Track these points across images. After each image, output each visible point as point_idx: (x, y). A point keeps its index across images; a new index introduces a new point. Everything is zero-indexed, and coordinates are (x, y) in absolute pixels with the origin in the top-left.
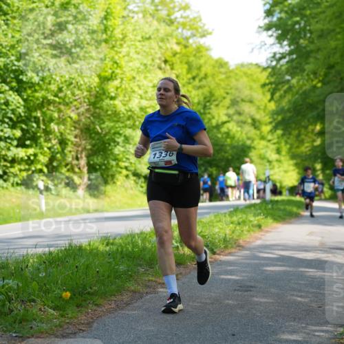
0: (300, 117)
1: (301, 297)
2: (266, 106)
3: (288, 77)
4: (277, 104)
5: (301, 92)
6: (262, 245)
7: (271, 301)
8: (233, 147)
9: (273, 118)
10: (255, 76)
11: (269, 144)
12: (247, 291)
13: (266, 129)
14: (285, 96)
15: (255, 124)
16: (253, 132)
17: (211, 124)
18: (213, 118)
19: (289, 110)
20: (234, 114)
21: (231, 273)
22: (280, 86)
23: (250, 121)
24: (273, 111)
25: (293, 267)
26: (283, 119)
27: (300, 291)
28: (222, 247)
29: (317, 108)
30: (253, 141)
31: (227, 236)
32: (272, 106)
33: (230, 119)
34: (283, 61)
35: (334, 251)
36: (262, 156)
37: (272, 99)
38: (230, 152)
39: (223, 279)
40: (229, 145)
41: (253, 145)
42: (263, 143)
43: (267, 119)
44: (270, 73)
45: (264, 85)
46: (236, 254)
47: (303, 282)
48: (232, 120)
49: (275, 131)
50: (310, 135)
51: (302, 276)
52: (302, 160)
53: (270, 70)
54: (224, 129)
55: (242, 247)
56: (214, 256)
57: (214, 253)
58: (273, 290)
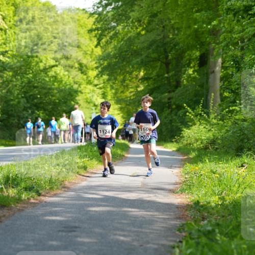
0: (125, 63)
1: (124, 236)
2: (92, 52)
3: (113, 24)
4: (103, 50)
5: (125, 39)
6: (88, 186)
7: (95, 241)
8: (60, 91)
9: (99, 62)
10: (82, 21)
11: (95, 89)
12: (71, 231)
13: (92, 74)
14: (111, 42)
15: (82, 69)
16: (80, 77)
17: (39, 67)
18: (41, 62)
19: (115, 56)
20: (61, 59)
21: (56, 214)
22: (106, 32)
23: (77, 65)
24: (100, 56)
25: (116, 207)
26: (109, 65)
27: (123, 230)
28: (48, 188)
29: (141, 55)
30: (80, 85)
31: (53, 177)
32: (98, 51)
33: (57, 63)
34: (109, 8)
35: (155, 191)
36: (89, 101)
37: (98, 44)
38: (58, 95)
39: (47, 221)
40: (56, 89)
41: (80, 89)
42: (90, 87)
43: (93, 64)
44: (97, 19)
45: (90, 31)
46: (61, 195)
47: (125, 222)
48: (59, 64)
49: (101, 76)
50: (134, 80)
51: (125, 216)
52: (127, 105)
53: (97, 16)
54: (51, 73)
55: (68, 188)
56: (39, 198)
57: (39, 195)
58: (97, 230)
